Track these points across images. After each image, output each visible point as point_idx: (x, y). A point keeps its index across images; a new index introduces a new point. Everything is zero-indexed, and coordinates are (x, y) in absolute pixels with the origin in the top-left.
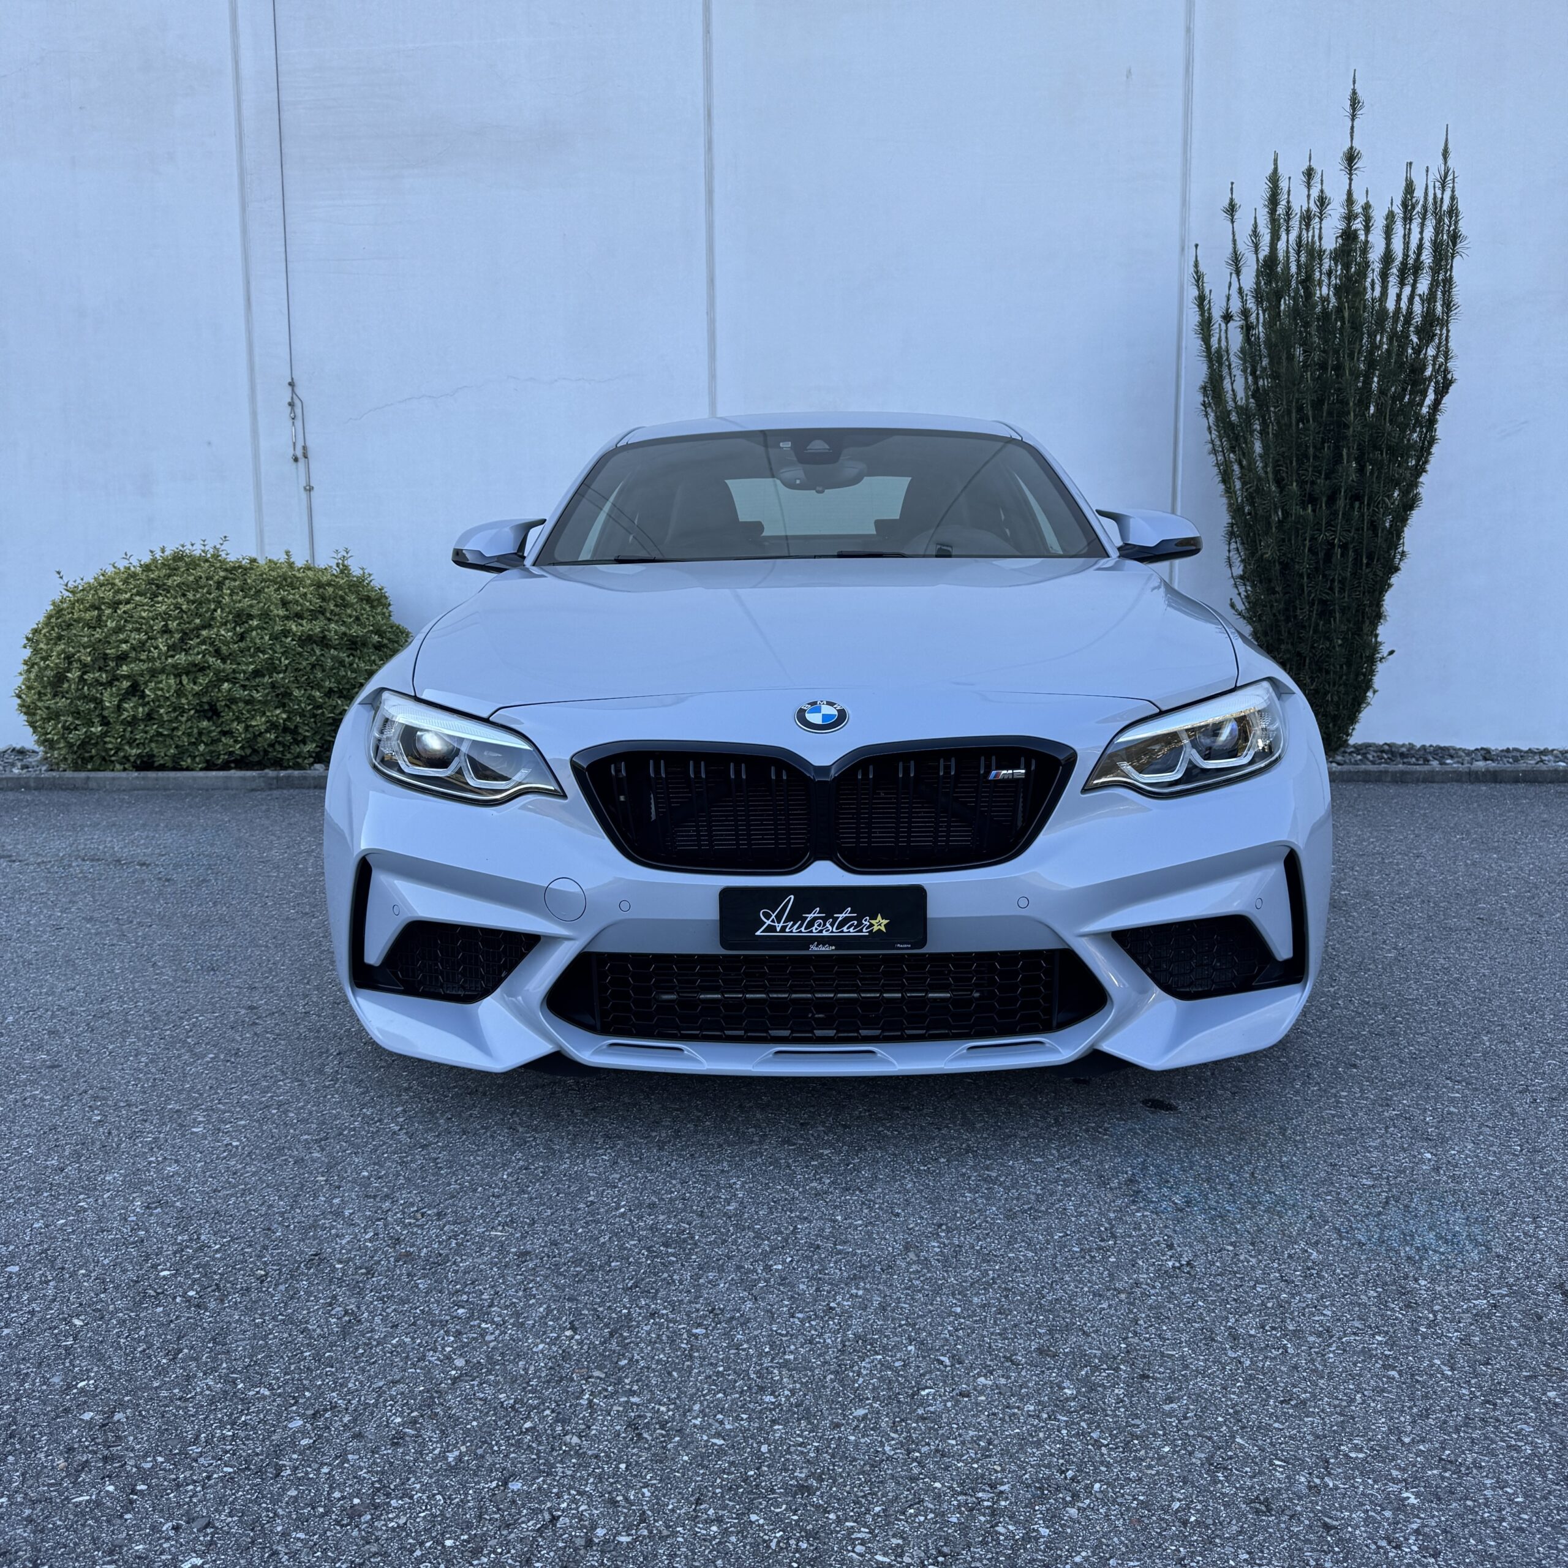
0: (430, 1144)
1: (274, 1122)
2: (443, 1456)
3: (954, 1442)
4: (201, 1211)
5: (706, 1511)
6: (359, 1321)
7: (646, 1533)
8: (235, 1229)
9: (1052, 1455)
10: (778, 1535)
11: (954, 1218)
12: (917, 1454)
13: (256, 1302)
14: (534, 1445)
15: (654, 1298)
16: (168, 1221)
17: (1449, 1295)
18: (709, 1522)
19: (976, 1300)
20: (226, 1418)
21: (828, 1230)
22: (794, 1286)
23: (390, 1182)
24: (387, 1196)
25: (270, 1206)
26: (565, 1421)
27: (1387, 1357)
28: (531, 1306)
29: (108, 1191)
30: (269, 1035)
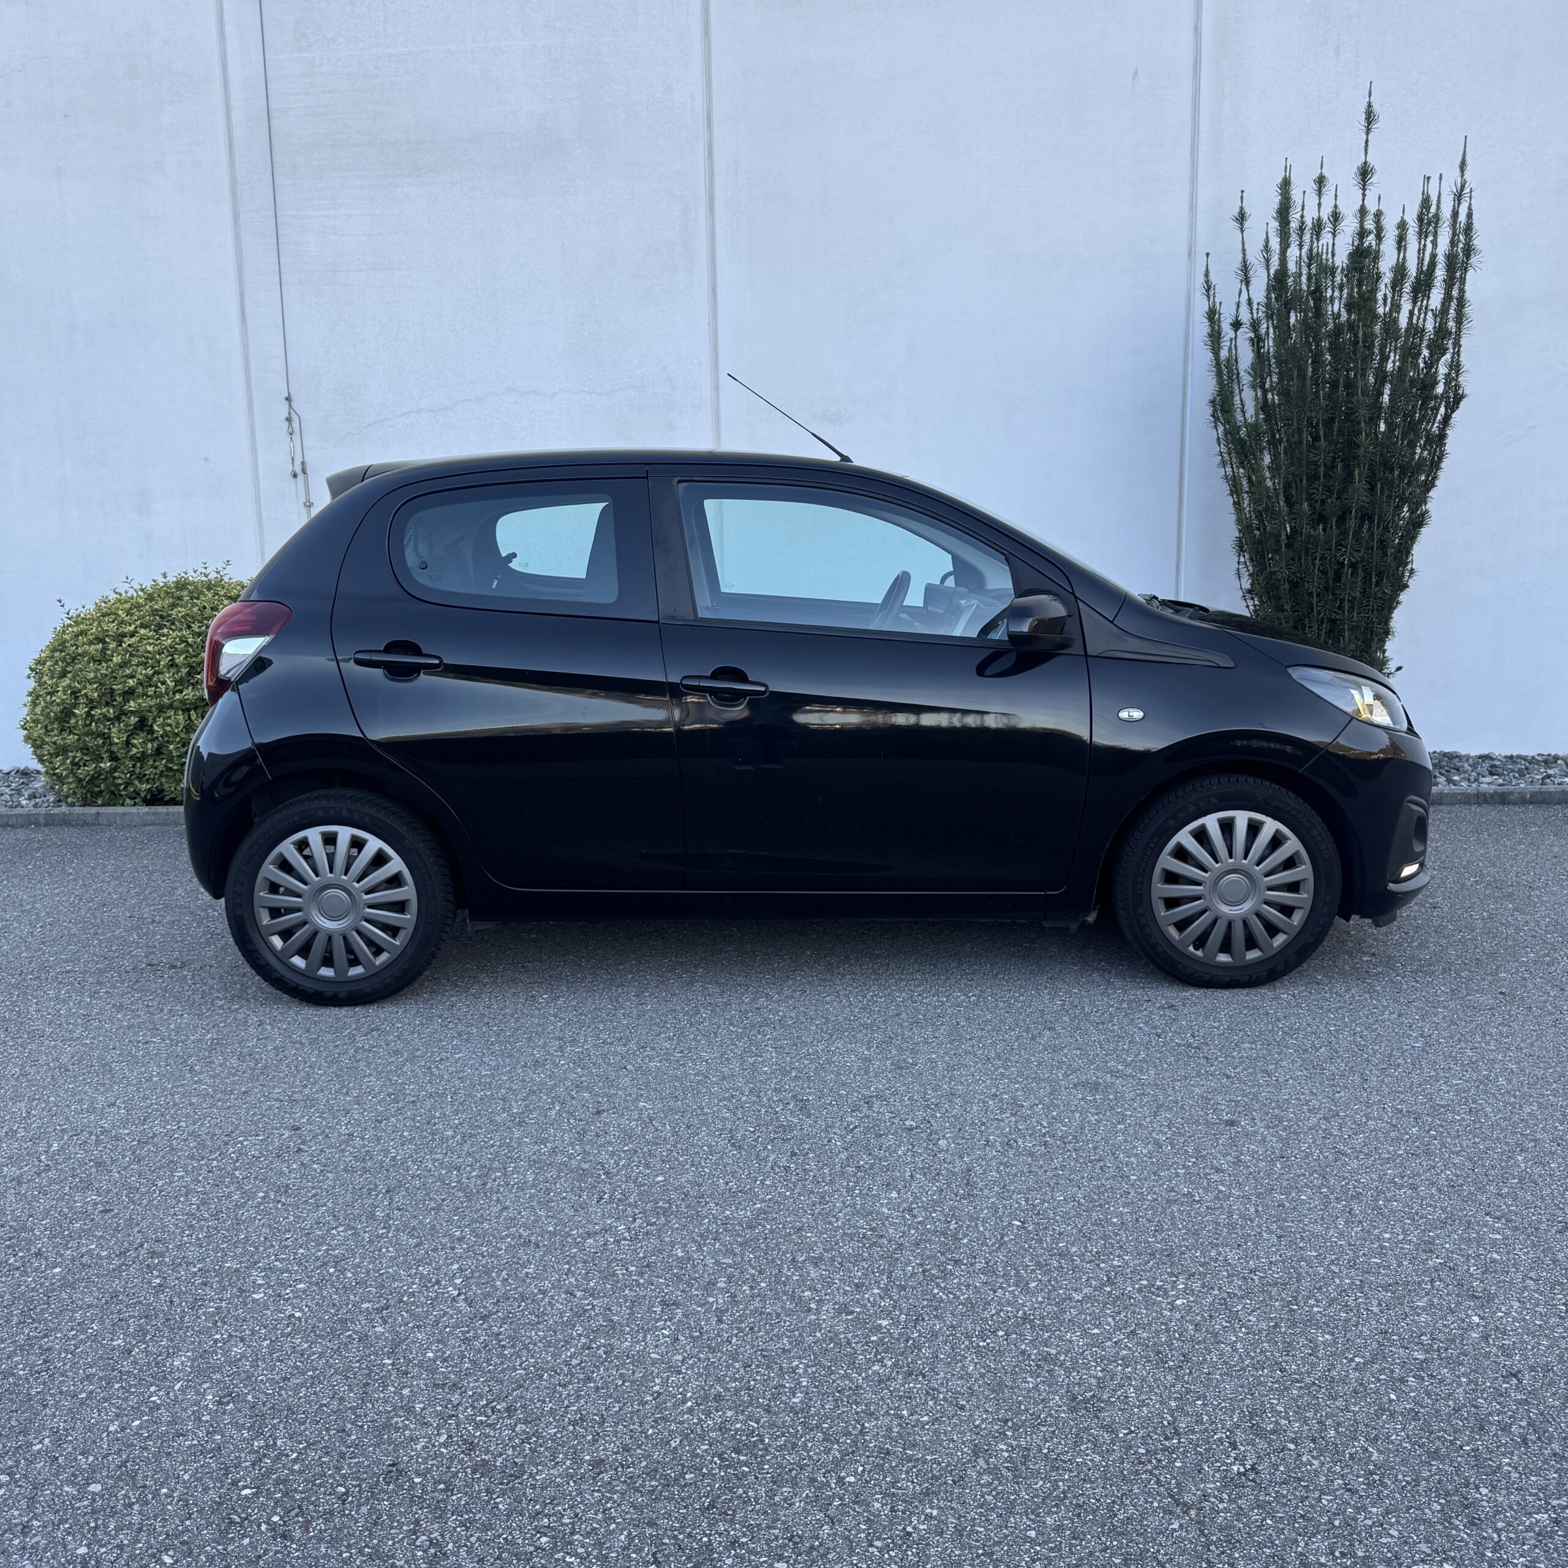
0: (491, 1314)
1: (333, 1286)
4: (273, 1408)
6: (445, 1554)
8: (310, 1431)
11: (1020, 1411)
13: (340, 1530)
15: (732, 1522)
16: (241, 1421)
17: (1511, 1508)
19: (1049, 1520)
21: (896, 1430)
22: (868, 1505)
23: (456, 1365)
24: (455, 1386)
25: (342, 1399)
28: (612, 1532)
29: (178, 1380)
30: (315, 1166)
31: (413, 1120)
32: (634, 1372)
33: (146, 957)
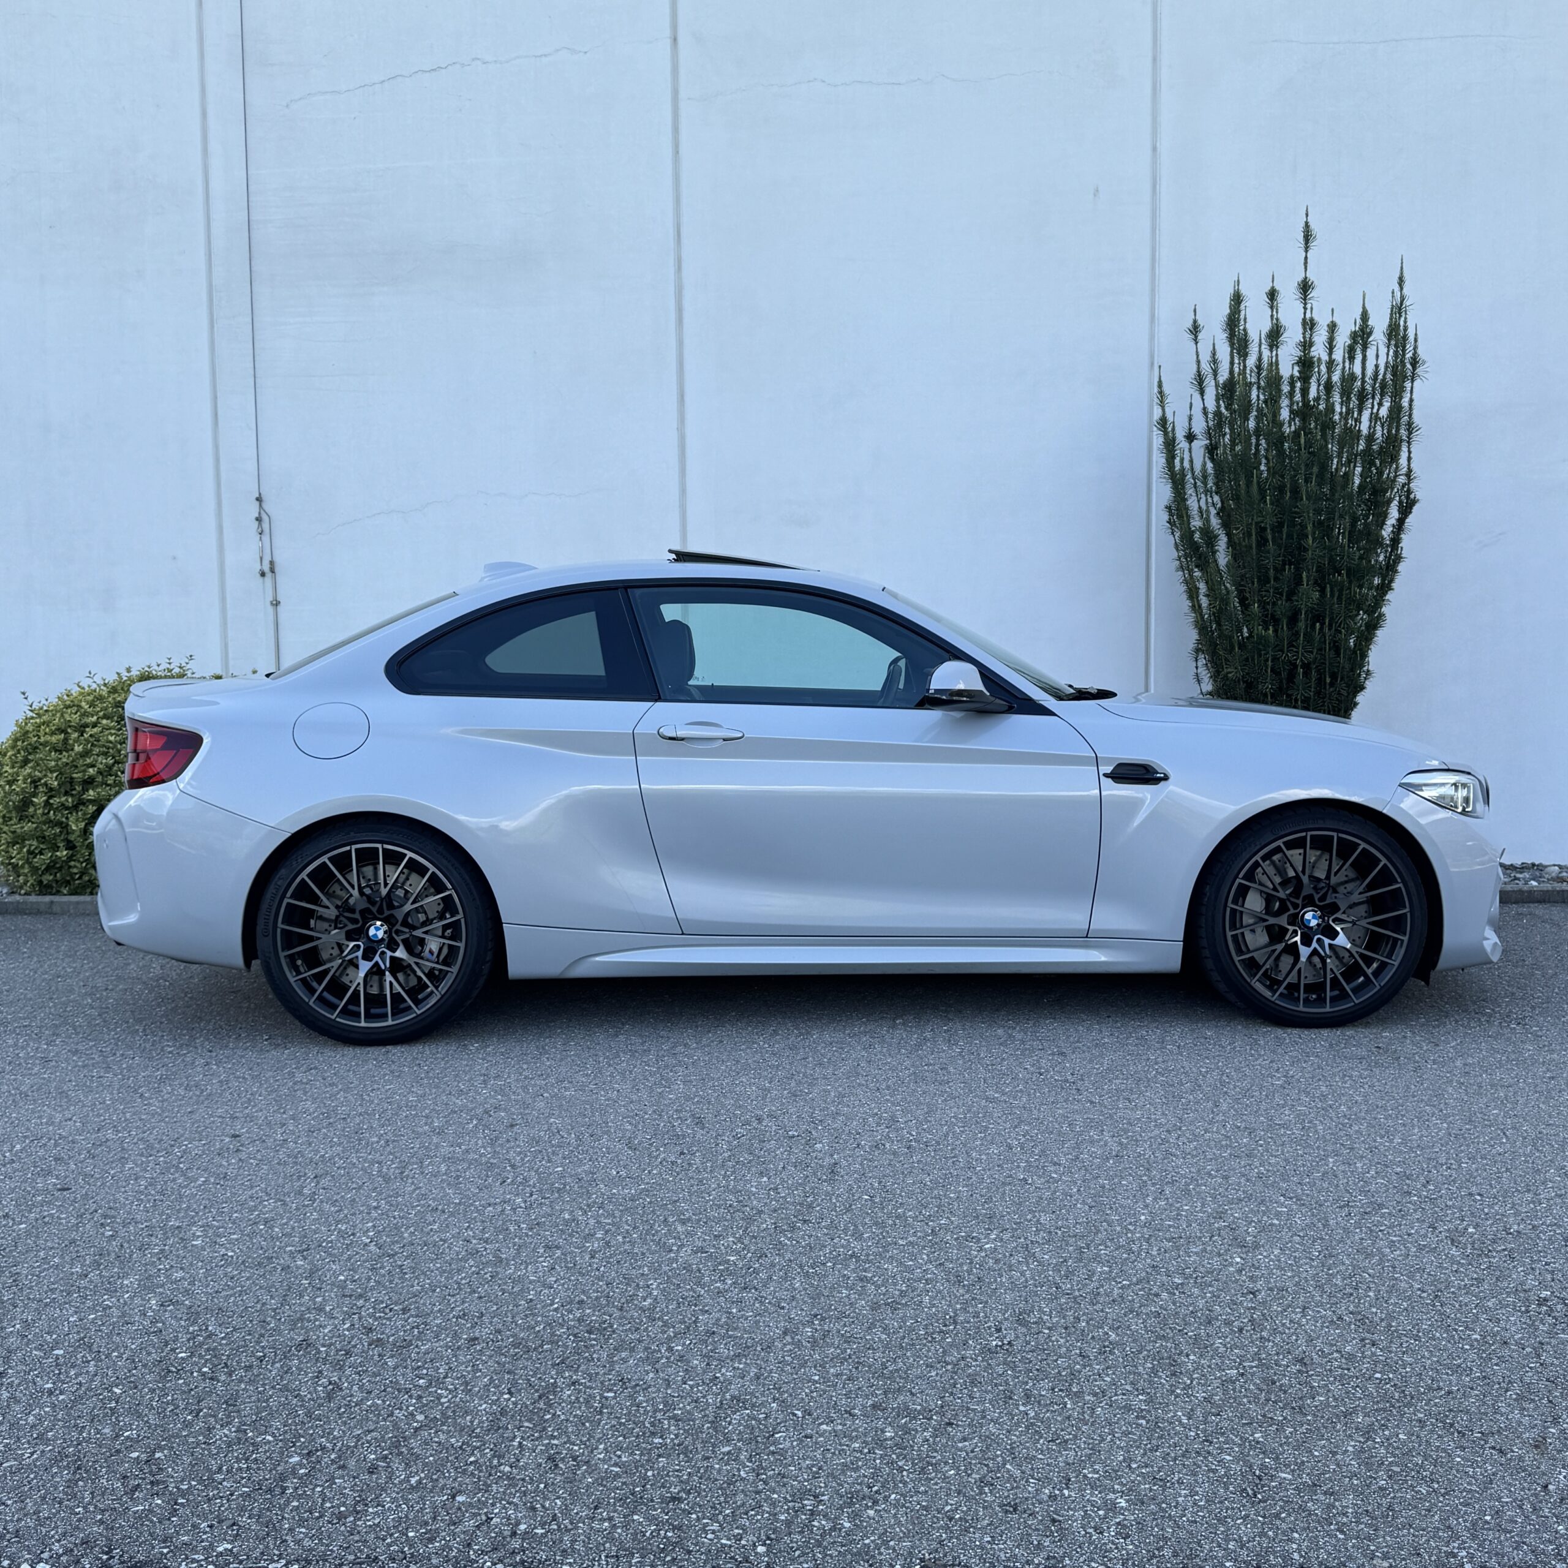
0: (396, 1253)
1: (262, 1236)
2: (407, 1480)
3: (793, 1468)
4: (207, 1308)
5: (601, 1513)
6: (341, 1389)
7: (555, 1527)
8: (236, 1321)
9: (866, 1477)
10: (652, 1528)
11: (830, 1310)
12: (764, 1476)
13: (258, 1375)
14: (476, 1472)
16: (180, 1316)
18: (603, 1520)
19: (832, 1370)
20: (241, 1456)
22: (688, 1362)
23: (363, 1284)
24: (360, 1296)
25: (264, 1304)
26: (500, 1457)
27: (1142, 1410)
28: (477, 1377)
29: (127, 1292)
30: (252, 1161)
31: (343, 1131)
32: (513, 1288)
33: (99, 1015)
